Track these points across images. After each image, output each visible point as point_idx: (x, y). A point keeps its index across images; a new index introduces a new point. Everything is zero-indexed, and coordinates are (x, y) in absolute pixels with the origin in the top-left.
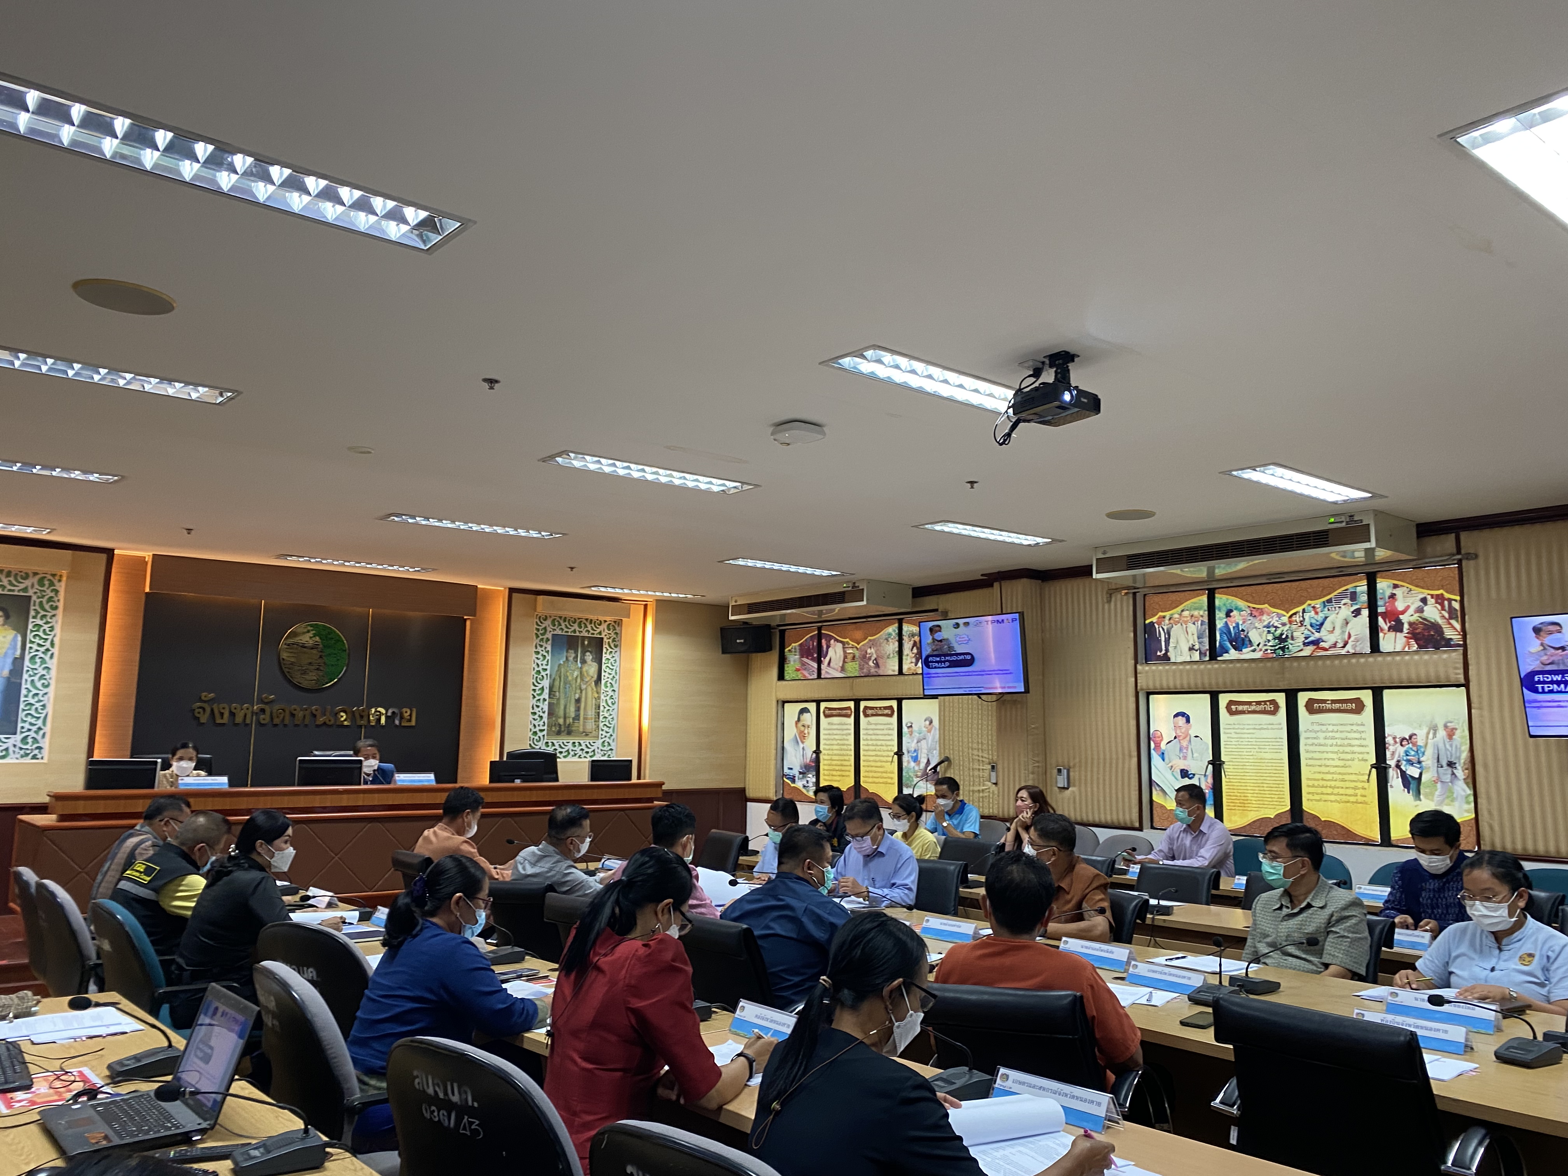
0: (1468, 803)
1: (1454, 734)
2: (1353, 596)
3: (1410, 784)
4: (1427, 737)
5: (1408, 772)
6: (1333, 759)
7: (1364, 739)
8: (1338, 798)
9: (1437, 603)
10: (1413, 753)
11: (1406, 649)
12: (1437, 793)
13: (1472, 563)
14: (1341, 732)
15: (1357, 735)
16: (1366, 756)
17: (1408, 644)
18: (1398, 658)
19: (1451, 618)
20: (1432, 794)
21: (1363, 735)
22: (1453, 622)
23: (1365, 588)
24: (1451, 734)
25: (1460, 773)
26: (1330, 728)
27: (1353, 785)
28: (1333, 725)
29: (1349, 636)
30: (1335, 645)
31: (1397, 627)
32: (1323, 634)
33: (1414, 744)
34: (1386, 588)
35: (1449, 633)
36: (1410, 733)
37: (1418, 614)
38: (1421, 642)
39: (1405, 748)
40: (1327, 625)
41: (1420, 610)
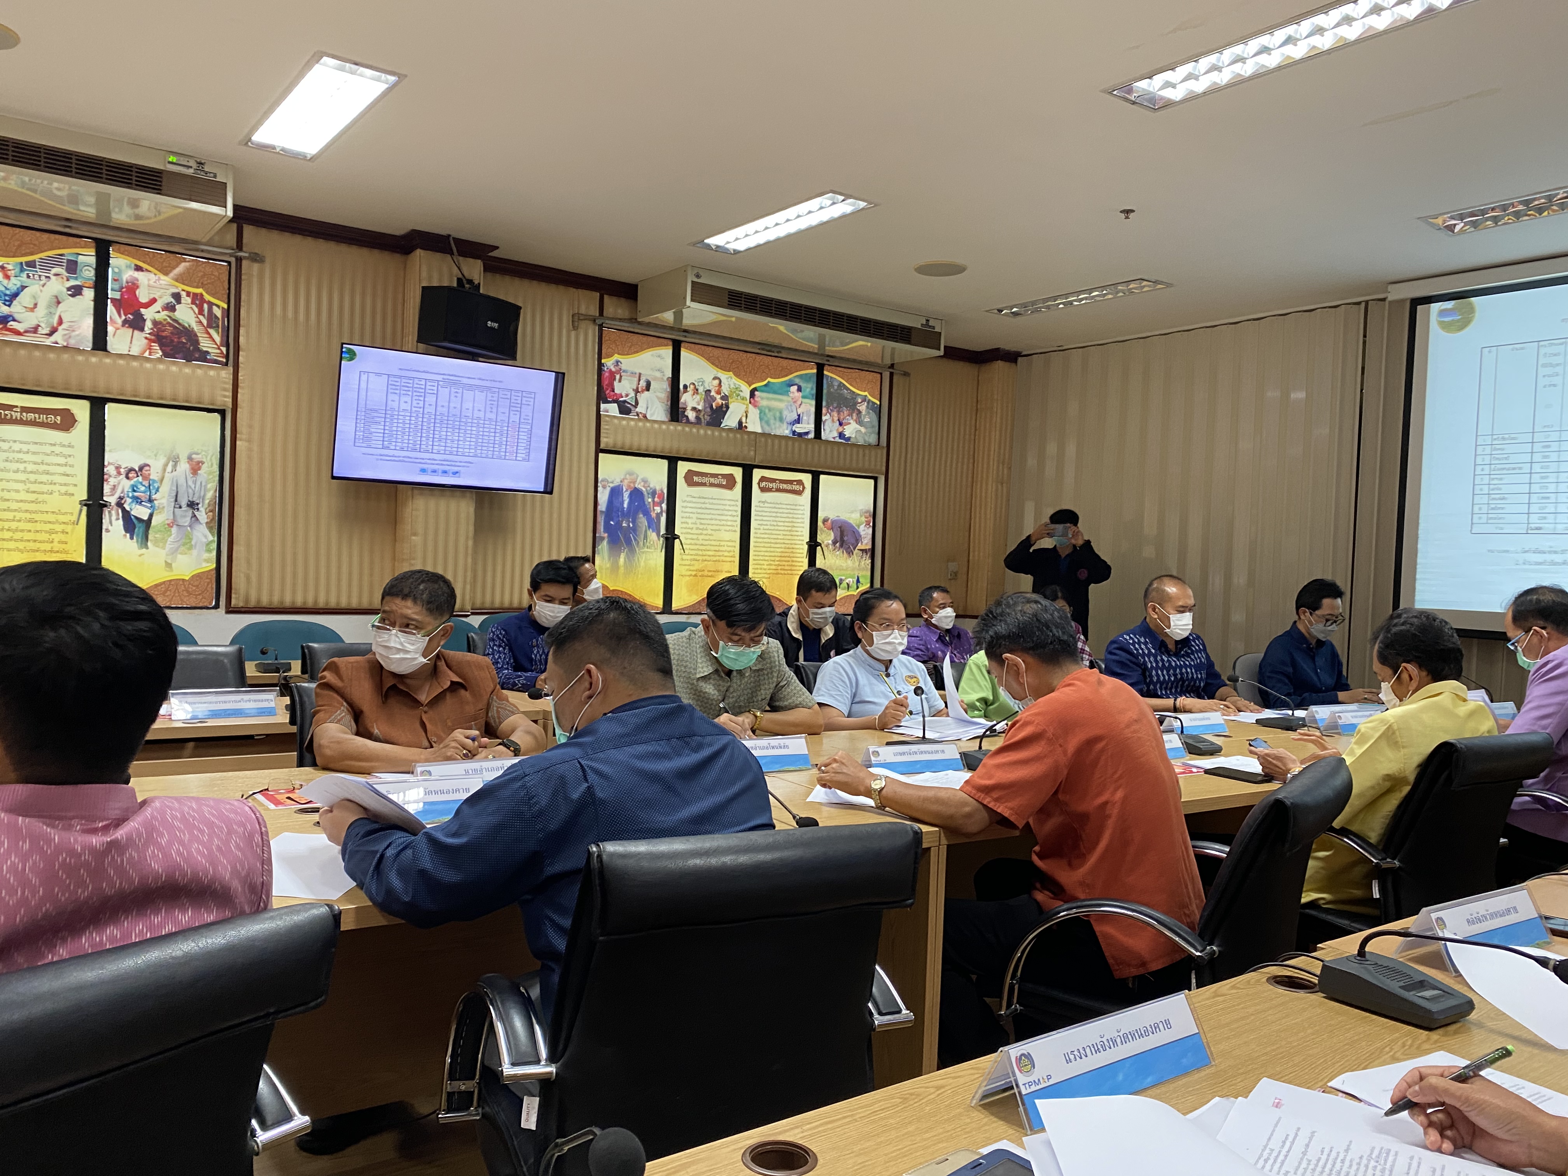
0: (209, 551)
1: (199, 469)
2: (72, 267)
3: (134, 528)
4: (164, 470)
5: (133, 513)
6: (17, 491)
7: (72, 466)
8: (21, 545)
9: (193, 303)
10: (143, 489)
11: (147, 354)
12: (171, 539)
13: (256, 266)
14: (34, 453)
15: (62, 460)
16: (71, 489)
17: (150, 348)
18: (135, 364)
19: (210, 325)
20: (164, 541)
21: (70, 461)
22: (212, 332)
23: (92, 260)
24: (196, 468)
25: (203, 515)
26: (17, 446)
27: (48, 527)
28: (21, 443)
29: (60, 322)
30: (35, 330)
31: (136, 323)
32: (16, 308)
33: (146, 478)
34: (123, 268)
35: (205, 344)
36: (142, 462)
37: (166, 312)
38: (168, 349)
39: (132, 482)
40: (25, 298)
41: (170, 308)
